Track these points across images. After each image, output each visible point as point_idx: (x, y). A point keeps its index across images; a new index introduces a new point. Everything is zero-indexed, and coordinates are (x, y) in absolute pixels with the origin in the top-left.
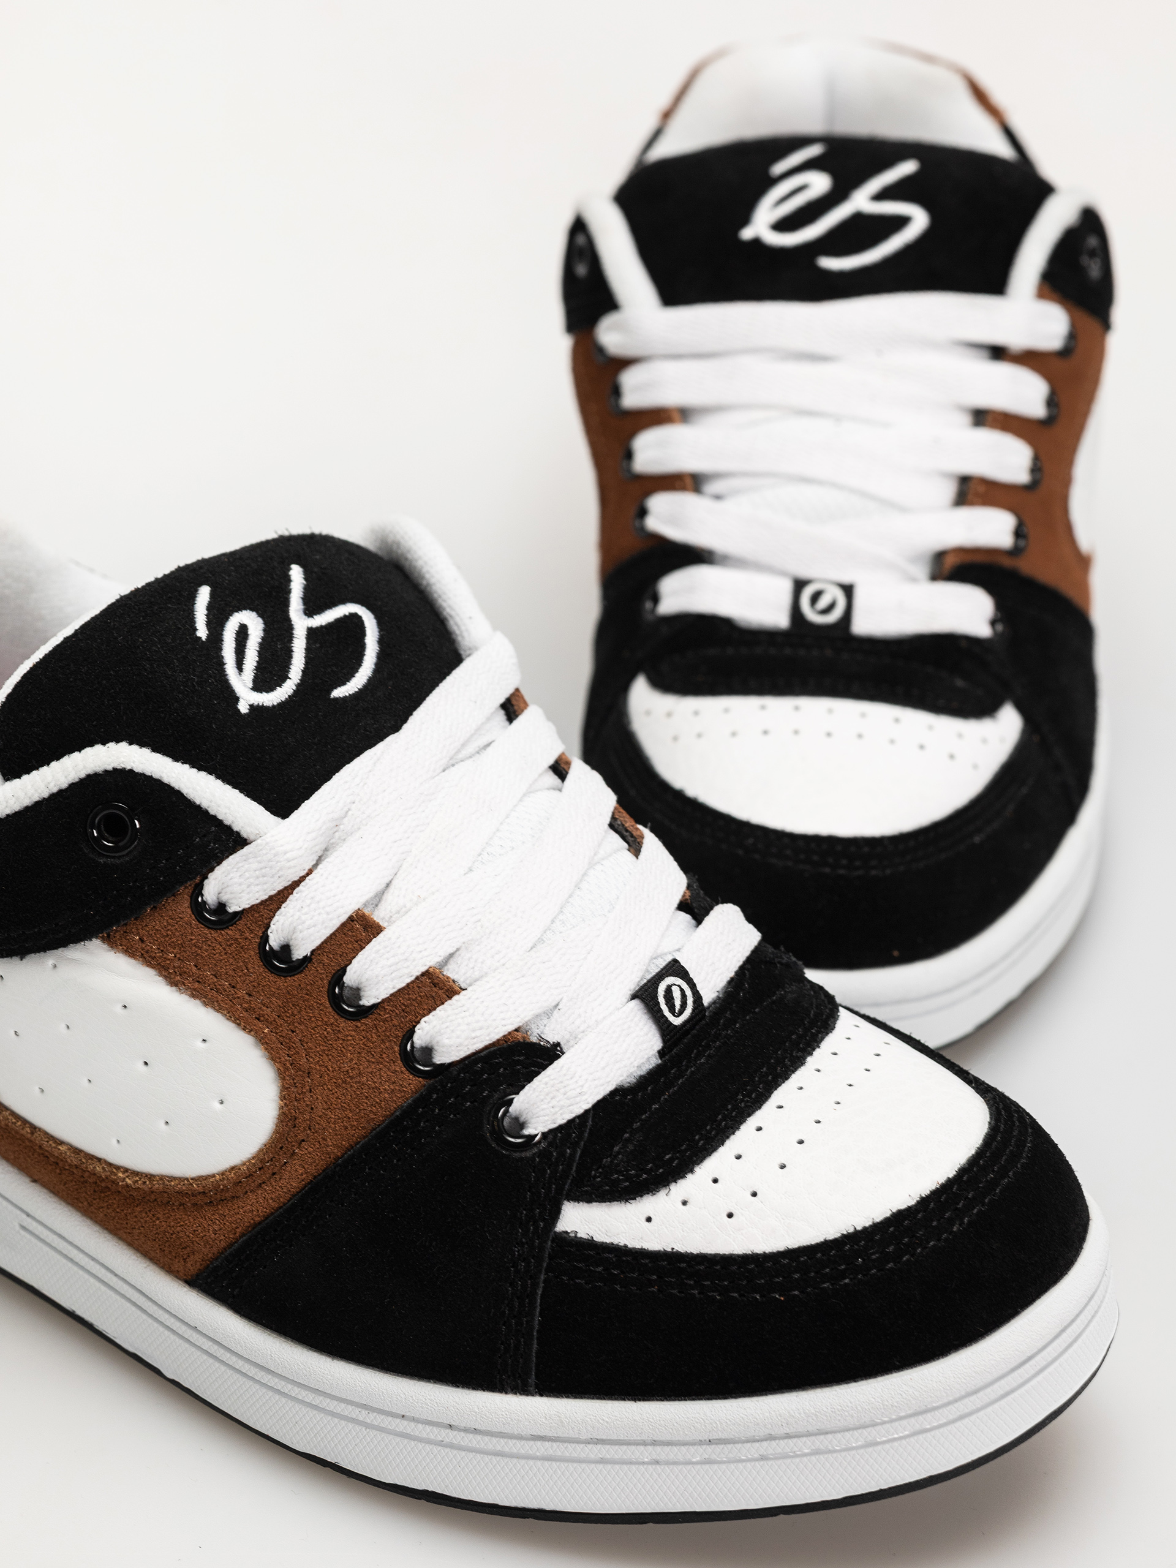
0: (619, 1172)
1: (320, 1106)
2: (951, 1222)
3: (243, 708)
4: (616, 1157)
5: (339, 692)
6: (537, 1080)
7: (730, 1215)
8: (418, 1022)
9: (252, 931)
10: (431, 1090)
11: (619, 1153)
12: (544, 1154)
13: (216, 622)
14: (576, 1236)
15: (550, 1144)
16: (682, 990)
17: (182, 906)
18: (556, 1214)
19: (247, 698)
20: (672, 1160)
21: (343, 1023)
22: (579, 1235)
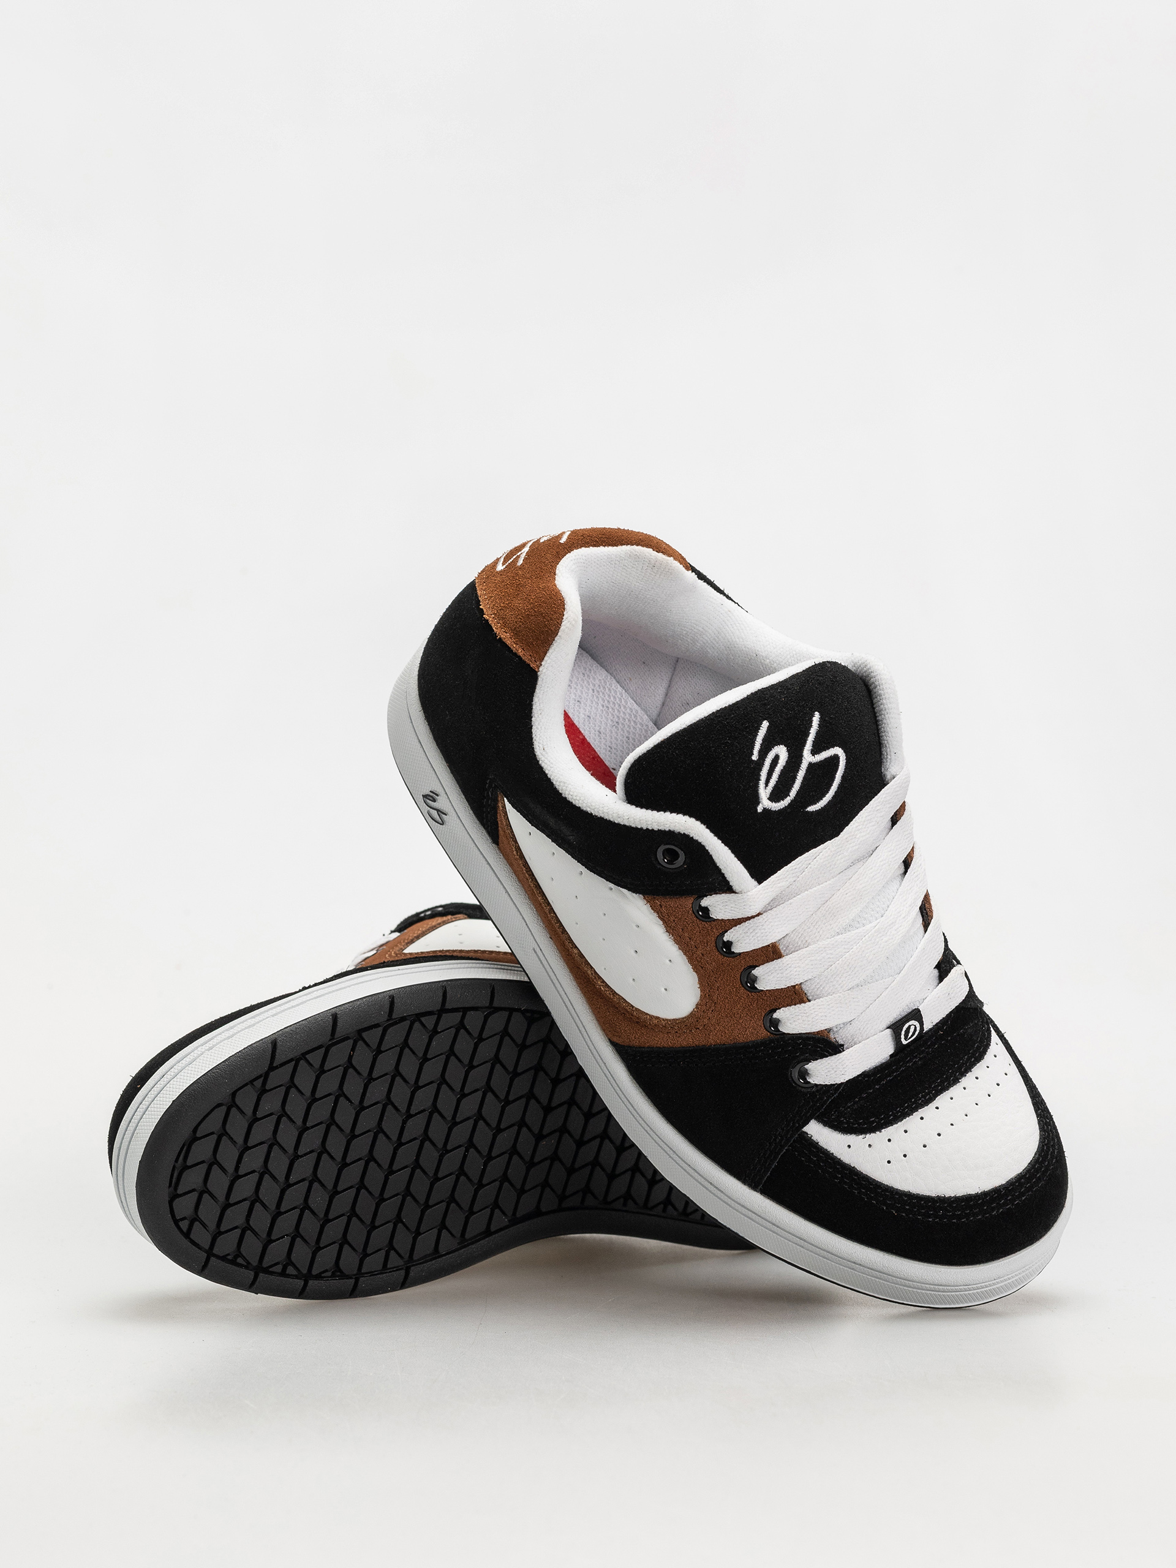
0: (845, 1118)
1: (714, 1021)
2: (993, 1209)
3: (760, 809)
4: (847, 1109)
5: (811, 809)
6: (825, 1059)
7: (889, 1162)
8: (780, 1009)
9: (717, 930)
10: (771, 1041)
11: (849, 1107)
12: (813, 1094)
13: (764, 753)
14: (811, 1138)
15: (817, 1091)
16: (916, 1028)
17: (688, 902)
18: (806, 1123)
19: (765, 803)
20: (873, 1122)
21: (742, 990)
22: (812, 1138)
